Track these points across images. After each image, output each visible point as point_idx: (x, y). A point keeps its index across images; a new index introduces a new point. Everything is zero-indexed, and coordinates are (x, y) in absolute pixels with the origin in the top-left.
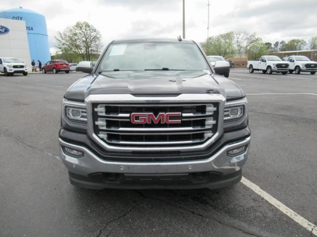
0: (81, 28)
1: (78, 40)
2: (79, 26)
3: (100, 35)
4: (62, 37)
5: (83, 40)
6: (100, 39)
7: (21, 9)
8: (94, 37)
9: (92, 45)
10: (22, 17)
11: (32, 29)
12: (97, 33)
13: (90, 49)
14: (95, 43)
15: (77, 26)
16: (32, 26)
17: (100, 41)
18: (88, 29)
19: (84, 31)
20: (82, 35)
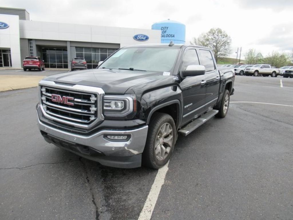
0: (214, 34)
1: (210, 45)
2: (212, 32)
3: (231, 40)
4: (195, 42)
5: (213, 45)
6: (230, 43)
7: (169, 21)
8: (225, 42)
9: (220, 49)
10: (168, 27)
11: (174, 36)
12: (228, 39)
13: (219, 53)
14: (225, 47)
15: (210, 32)
16: (174, 34)
17: (229, 46)
18: (220, 34)
19: (216, 36)
20: (214, 40)
